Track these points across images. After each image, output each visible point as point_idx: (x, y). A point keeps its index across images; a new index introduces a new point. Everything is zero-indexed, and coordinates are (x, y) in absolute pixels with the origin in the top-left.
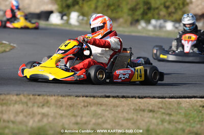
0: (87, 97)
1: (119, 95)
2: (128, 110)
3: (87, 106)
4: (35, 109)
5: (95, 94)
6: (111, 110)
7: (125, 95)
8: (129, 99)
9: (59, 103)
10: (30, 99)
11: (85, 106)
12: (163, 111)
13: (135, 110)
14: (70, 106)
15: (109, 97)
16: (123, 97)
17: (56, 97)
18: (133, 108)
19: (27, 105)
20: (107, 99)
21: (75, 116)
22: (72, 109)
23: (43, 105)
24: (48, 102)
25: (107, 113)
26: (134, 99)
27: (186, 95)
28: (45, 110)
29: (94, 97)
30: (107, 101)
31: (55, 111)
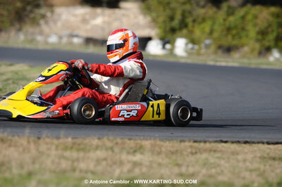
0: (195, 142)
1: (240, 140)
2: (253, 158)
3: (196, 153)
4: (124, 157)
5: (207, 139)
6: (229, 158)
7: (248, 140)
8: (254, 145)
9: (157, 149)
10: (117, 143)
11: (192, 154)
13: (262, 158)
14: (172, 153)
15: (226, 142)
16: (246, 142)
17: (152, 142)
18: (259, 155)
19: (113, 151)
20: (223, 144)
21: (179, 165)
22: (174, 157)
23: (135, 151)
24: (141, 147)
25: (222, 162)
26: (260, 145)
28: (138, 157)
29: (205, 142)
30: (223, 147)
31: (151, 159)
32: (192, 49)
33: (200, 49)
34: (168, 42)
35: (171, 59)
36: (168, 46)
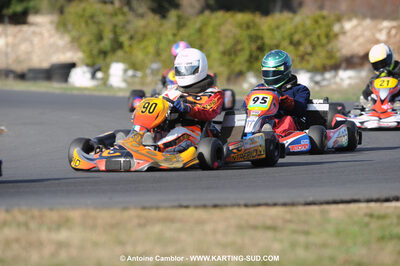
0: (144, 208)
1: (207, 203)
3: (145, 225)
4: (44, 235)
6: (192, 230)
7: (218, 202)
10: (33, 217)
11: (142, 226)
12: (292, 226)
13: (241, 228)
14: (113, 226)
15: (187, 207)
16: (215, 206)
17: (84, 212)
19: (28, 228)
20: (183, 210)
23: (59, 226)
24: (67, 220)
26: (236, 211)
27: (338, 198)
28: (63, 235)
30: (184, 214)
32: (134, 76)
33: (145, 76)
34: (99, 70)
35: (105, 93)
36: (99, 75)
